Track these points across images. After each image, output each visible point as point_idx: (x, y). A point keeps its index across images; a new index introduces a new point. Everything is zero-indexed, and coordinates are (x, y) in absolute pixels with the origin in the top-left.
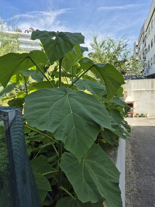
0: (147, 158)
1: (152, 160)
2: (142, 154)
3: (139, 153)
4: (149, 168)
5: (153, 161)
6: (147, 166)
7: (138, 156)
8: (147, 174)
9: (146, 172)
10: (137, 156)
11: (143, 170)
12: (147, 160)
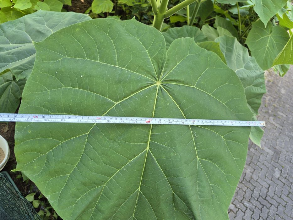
0: (283, 91)
1: (288, 96)
2: (280, 82)
3: (277, 79)
4: (276, 106)
5: (289, 99)
6: (276, 102)
7: (274, 83)
8: (267, 112)
9: (268, 109)
10: (271, 83)
11: (267, 105)
12: (282, 94)
